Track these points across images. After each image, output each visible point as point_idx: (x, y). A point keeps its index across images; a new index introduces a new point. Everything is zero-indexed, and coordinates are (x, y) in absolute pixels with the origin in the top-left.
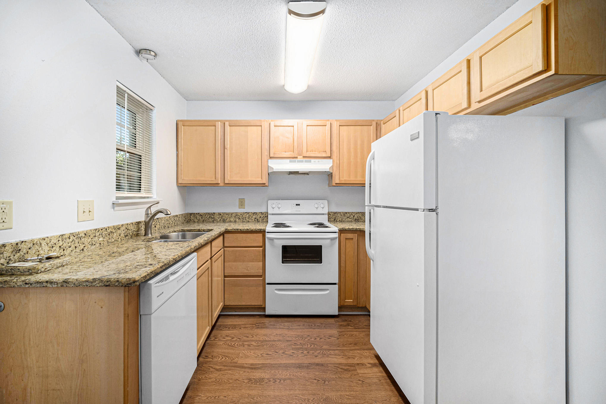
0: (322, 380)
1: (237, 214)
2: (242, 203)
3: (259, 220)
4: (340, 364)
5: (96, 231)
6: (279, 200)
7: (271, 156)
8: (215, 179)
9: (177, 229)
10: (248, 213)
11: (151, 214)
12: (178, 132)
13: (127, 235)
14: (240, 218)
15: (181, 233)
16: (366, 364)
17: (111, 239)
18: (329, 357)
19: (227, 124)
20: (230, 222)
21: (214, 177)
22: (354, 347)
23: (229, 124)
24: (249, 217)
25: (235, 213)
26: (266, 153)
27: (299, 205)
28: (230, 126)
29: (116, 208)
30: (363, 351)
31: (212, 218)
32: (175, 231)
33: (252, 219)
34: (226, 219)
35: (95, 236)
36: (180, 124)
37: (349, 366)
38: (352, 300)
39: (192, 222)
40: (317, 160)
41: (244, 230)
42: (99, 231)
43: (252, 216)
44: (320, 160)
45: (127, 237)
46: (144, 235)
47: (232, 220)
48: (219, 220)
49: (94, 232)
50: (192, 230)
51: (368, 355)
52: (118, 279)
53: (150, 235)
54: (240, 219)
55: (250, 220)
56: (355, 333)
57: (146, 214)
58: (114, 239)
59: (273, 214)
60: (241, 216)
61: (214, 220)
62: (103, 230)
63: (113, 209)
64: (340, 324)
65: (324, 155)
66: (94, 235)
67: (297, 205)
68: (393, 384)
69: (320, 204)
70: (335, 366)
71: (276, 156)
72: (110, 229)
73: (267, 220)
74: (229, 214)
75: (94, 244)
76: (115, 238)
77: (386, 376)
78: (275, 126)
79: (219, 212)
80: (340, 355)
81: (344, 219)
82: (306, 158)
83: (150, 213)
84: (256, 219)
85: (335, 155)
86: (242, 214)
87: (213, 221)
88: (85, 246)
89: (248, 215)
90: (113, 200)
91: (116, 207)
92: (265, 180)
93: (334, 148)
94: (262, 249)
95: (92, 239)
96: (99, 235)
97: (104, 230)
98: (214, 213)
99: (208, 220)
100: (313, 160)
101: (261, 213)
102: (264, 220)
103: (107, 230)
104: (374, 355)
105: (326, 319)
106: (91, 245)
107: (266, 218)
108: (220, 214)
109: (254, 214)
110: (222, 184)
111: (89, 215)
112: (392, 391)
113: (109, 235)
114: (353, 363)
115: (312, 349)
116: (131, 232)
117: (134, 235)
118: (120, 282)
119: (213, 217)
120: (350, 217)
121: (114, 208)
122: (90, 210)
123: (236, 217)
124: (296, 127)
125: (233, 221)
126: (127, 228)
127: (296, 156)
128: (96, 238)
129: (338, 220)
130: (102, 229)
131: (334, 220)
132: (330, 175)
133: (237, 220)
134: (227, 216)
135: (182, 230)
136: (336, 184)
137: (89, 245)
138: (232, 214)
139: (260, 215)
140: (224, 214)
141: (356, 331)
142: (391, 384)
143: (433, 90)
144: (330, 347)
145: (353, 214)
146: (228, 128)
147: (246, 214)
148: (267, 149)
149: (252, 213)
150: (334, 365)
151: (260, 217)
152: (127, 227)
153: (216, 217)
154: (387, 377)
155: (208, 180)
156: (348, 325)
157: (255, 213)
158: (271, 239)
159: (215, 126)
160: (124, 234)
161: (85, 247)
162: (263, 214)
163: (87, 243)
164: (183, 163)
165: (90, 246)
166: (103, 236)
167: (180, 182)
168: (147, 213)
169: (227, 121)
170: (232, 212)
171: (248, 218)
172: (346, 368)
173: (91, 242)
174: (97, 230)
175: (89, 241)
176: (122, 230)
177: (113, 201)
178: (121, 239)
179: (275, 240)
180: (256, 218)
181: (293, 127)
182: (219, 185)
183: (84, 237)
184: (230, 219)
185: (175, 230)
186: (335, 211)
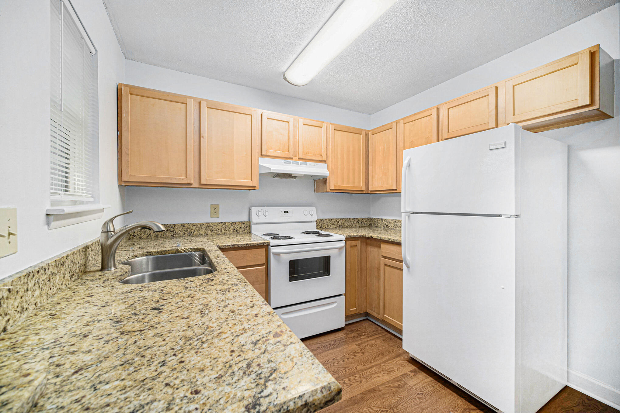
0: (390, 409)
1: (208, 225)
2: (215, 211)
3: (238, 232)
4: (388, 382)
5: (29, 279)
6: (265, 206)
7: (263, 154)
8: (186, 177)
9: (139, 253)
10: (225, 223)
11: (114, 231)
12: (121, 102)
13: (73, 275)
14: (214, 229)
15: (151, 257)
16: (409, 373)
17: (53, 288)
18: (372, 378)
19: (204, 104)
20: (199, 235)
21: (184, 174)
22: (383, 357)
23: (207, 105)
24: (226, 228)
25: (206, 223)
26: (257, 150)
27: (287, 212)
28: (208, 107)
29: (53, 224)
30: (394, 360)
31: (170, 231)
32: (136, 256)
33: (230, 231)
34: (193, 231)
35: (27, 290)
36: (124, 91)
37: (397, 381)
38: (355, 309)
39: (137, 239)
40: (313, 163)
41: (243, 246)
42: (34, 276)
43: (229, 226)
44: (316, 163)
45: (73, 278)
46: (100, 268)
47: (202, 232)
48: (182, 234)
49: (26, 281)
50: (164, 251)
51: (402, 362)
52: (304, 400)
53: (113, 269)
54: (213, 231)
55: (227, 232)
56: (373, 342)
57: (105, 232)
58: (56, 287)
59: (257, 224)
60: (215, 227)
61: (174, 234)
62: (40, 274)
63: (46, 227)
64: (352, 336)
65: (320, 159)
66: (25, 287)
67: (285, 212)
68: (445, 386)
69: (309, 211)
70: (387, 385)
71: (269, 154)
72: (51, 267)
73: (249, 231)
74: (197, 225)
75: (25, 309)
76: (57, 285)
77: (433, 379)
78: (267, 118)
79: (182, 223)
80: (380, 372)
81: (330, 226)
82: (302, 160)
83: (112, 230)
84: (235, 231)
85: (330, 160)
86: (216, 224)
87: (173, 236)
88: (9, 320)
89: (224, 226)
90: (46, 208)
91: (54, 221)
92: (255, 183)
93: (330, 152)
94: (265, 267)
95: (21, 298)
96: (34, 285)
97: (42, 272)
98: (174, 225)
99: (165, 235)
100: (308, 163)
101: (242, 222)
102: (246, 231)
103: (47, 270)
104: (407, 361)
105: (335, 333)
106: (21, 313)
107: (247, 228)
108: (184, 226)
109: (232, 224)
110: (196, 185)
111: (9, 242)
112: (451, 394)
113: (49, 281)
114: (397, 376)
115: (350, 375)
116: (78, 267)
117: (82, 271)
118: (310, 406)
119: (172, 230)
120: (335, 224)
121: (48, 224)
122: (11, 232)
123: (208, 228)
124: (291, 124)
125: (204, 234)
126: (73, 261)
127: (291, 157)
128: (30, 292)
129: (324, 228)
130: (38, 272)
131: (321, 227)
132: (325, 181)
133: (209, 232)
134: (194, 228)
135: (147, 252)
136: (331, 189)
137: (16, 313)
138: (202, 225)
139: (240, 225)
140: (189, 226)
141: (372, 340)
142: (444, 387)
143: (449, 109)
144: (364, 365)
145: (337, 221)
146: (205, 110)
147: (222, 224)
148: (258, 145)
149: (229, 222)
150: (385, 386)
151: (241, 227)
152: (73, 258)
153: (178, 230)
154: (435, 381)
155: (175, 178)
156: (359, 335)
157: (234, 222)
158: (277, 254)
159: (186, 104)
160: (69, 273)
161: (10, 322)
162: (244, 223)
163: (13, 310)
164: (130, 150)
165: (19, 315)
166: (39, 287)
167: (125, 179)
168: (106, 230)
169: (204, 100)
170: (202, 222)
171: (224, 229)
172: (397, 384)
173: (20, 306)
174: (31, 275)
175: (16, 304)
176: (67, 266)
177: (47, 210)
178: (65, 284)
179: (281, 255)
180: (234, 229)
181: (288, 123)
182: (192, 186)
183: (7, 298)
184: (199, 232)
185: (136, 253)
186: (322, 218)
